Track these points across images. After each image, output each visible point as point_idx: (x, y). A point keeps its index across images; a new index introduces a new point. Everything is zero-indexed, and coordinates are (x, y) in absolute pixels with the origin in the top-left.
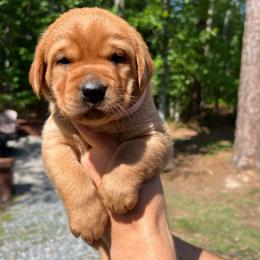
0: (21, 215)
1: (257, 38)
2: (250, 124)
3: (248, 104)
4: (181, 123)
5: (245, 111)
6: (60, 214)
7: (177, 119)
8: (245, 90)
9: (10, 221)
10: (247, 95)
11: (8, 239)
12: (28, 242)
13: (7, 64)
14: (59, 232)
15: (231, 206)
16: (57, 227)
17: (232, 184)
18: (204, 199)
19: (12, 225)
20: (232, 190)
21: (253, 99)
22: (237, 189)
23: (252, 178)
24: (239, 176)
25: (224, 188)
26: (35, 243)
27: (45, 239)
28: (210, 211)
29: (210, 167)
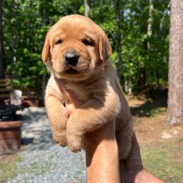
0: (28, 158)
1: (178, 38)
2: (177, 95)
3: (175, 82)
4: (132, 96)
5: (173, 87)
6: (52, 157)
7: (130, 93)
8: (173, 72)
9: (20, 161)
10: (174, 76)
11: (20, 172)
12: (33, 174)
13: (15, 59)
14: (52, 168)
15: (165, 150)
16: (51, 165)
17: (166, 136)
18: (147, 146)
19: (22, 164)
20: (166, 140)
21: (178, 78)
22: (170, 139)
23: (180, 131)
24: (171, 130)
25: (161, 138)
26: (37, 175)
27: (43, 172)
28: (151, 153)
29: (152, 125)
